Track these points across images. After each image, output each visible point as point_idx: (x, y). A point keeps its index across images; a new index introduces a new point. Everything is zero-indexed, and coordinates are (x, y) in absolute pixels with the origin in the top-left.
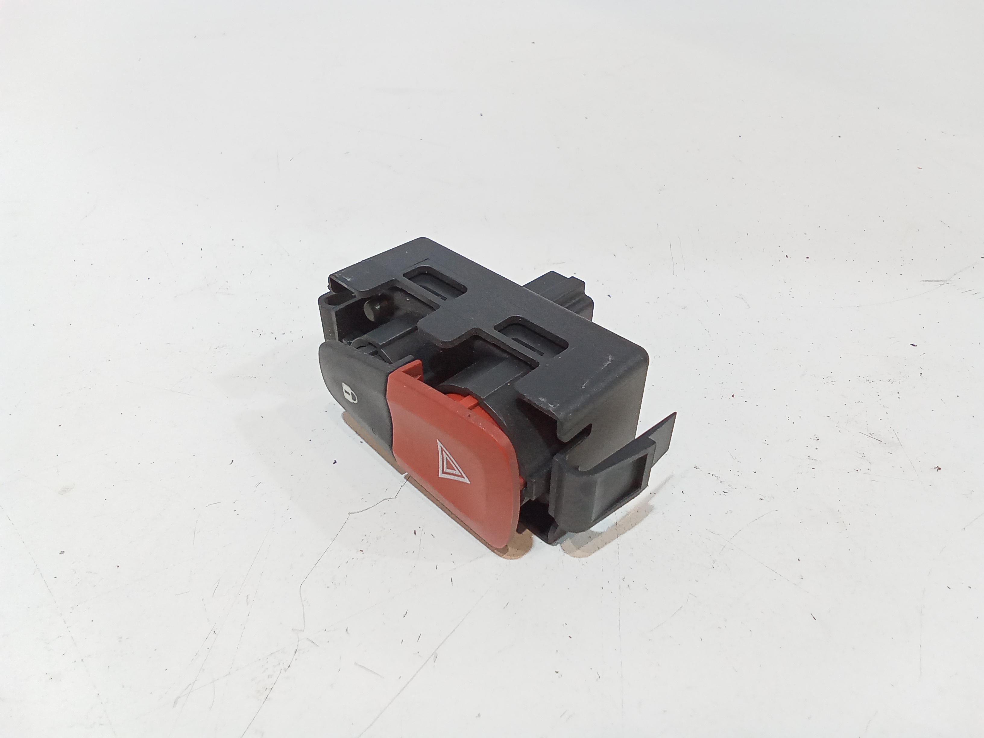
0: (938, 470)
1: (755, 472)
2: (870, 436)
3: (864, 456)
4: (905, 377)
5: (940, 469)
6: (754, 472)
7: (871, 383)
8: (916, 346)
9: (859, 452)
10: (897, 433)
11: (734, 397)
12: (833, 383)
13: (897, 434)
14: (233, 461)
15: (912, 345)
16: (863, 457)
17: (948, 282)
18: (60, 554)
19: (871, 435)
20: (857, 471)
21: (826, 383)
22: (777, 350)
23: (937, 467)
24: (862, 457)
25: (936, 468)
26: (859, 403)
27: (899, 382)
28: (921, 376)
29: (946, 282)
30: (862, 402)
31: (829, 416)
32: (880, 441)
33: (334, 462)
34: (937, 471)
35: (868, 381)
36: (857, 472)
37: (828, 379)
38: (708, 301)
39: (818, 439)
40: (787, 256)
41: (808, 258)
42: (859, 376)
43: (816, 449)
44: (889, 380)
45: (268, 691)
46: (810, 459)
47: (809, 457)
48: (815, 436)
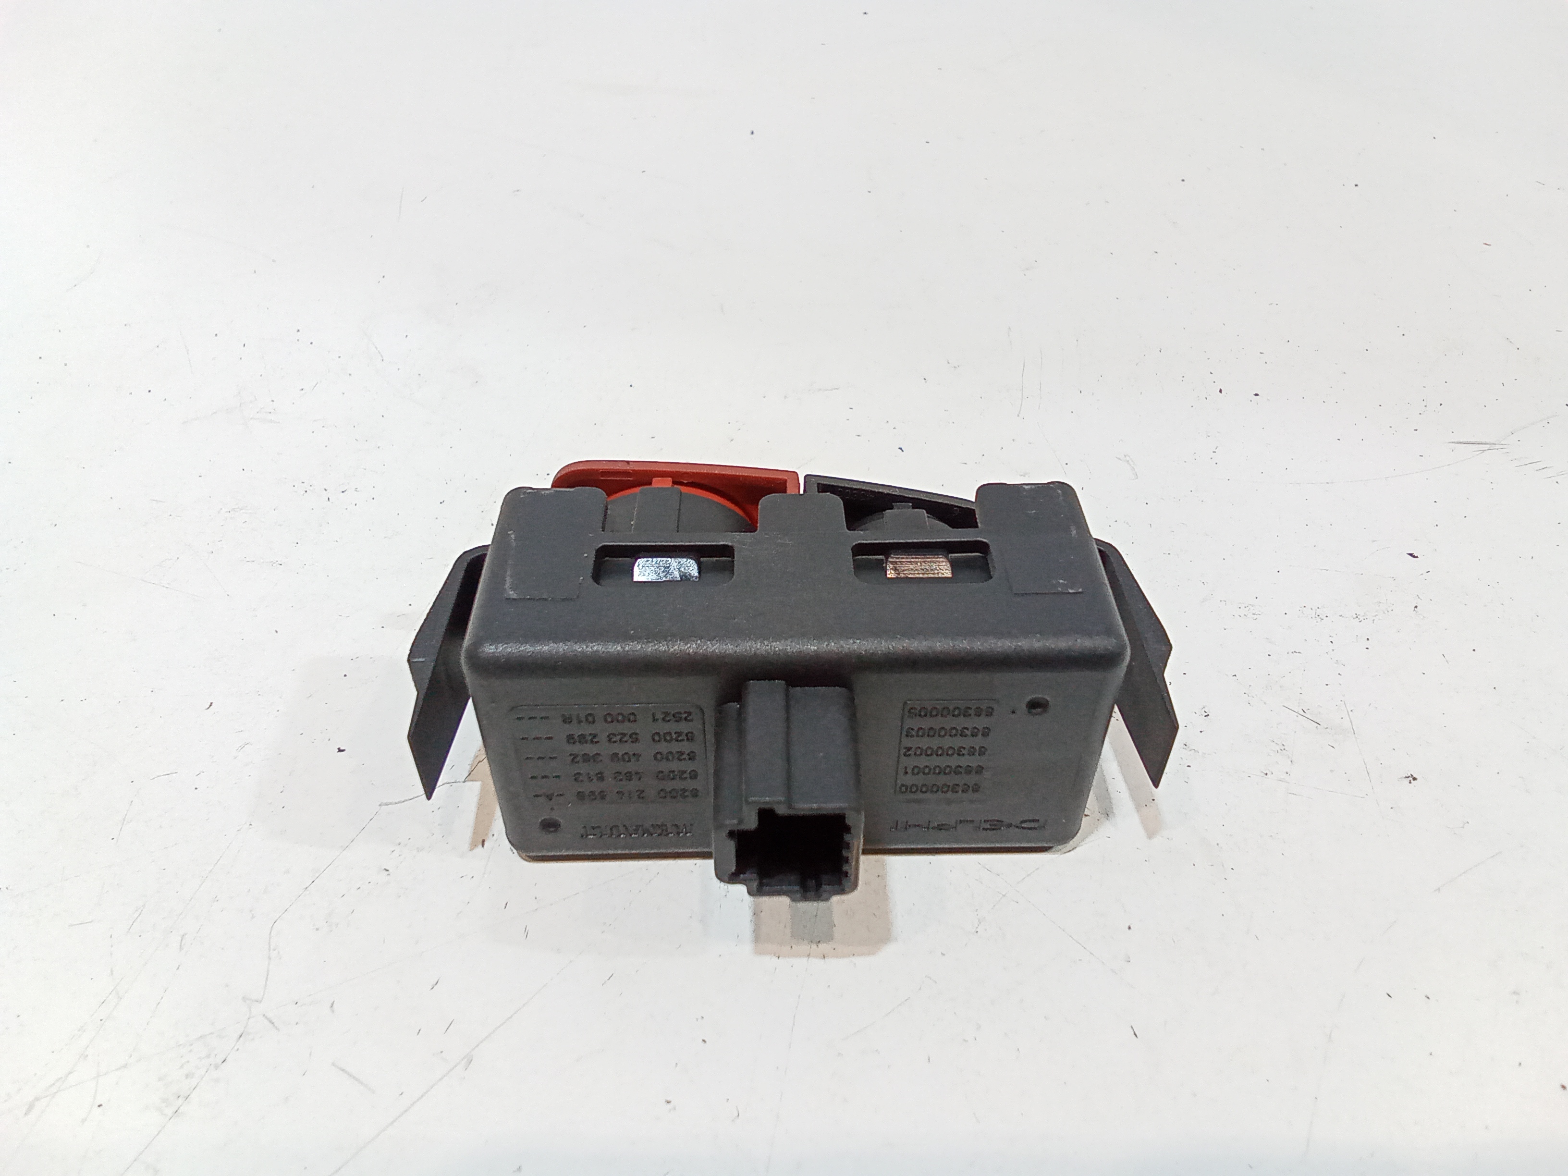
0: (1412, 781)
2: (1302, 712)
3: (1284, 749)
4: (1386, 612)
5: (1415, 779)
7: (1322, 619)
8: (1417, 557)
9: (1275, 742)
10: (1351, 711)
12: (1255, 617)
13: (1350, 712)
15: (1411, 555)
17: (1497, 447)
19: (1304, 712)
20: (1266, 774)
21: (1242, 616)
22: (1169, 554)
23: (1410, 775)
24: (1280, 751)
25: (1408, 777)
26: (1295, 653)
27: (1374, 620)
28: (1414, 610)
29: (1494, 445)
30: (1299, 653)
31: (1235, 675)
32: (1318, 724)
34: (1410, 783)
35: (1319, 616)
36: (1266, 776)
37: (1248, 608)
38: (1067, 464)
39: (1208, 715)
40: (1221, 391)
41: (1257, 395)
42: (1305, 607)
43: (1201, 732)
44: (1355, 616)
45: (180, 1101)
46: (1186, 749)
47: (1186, 745)
48: (1204, 710)
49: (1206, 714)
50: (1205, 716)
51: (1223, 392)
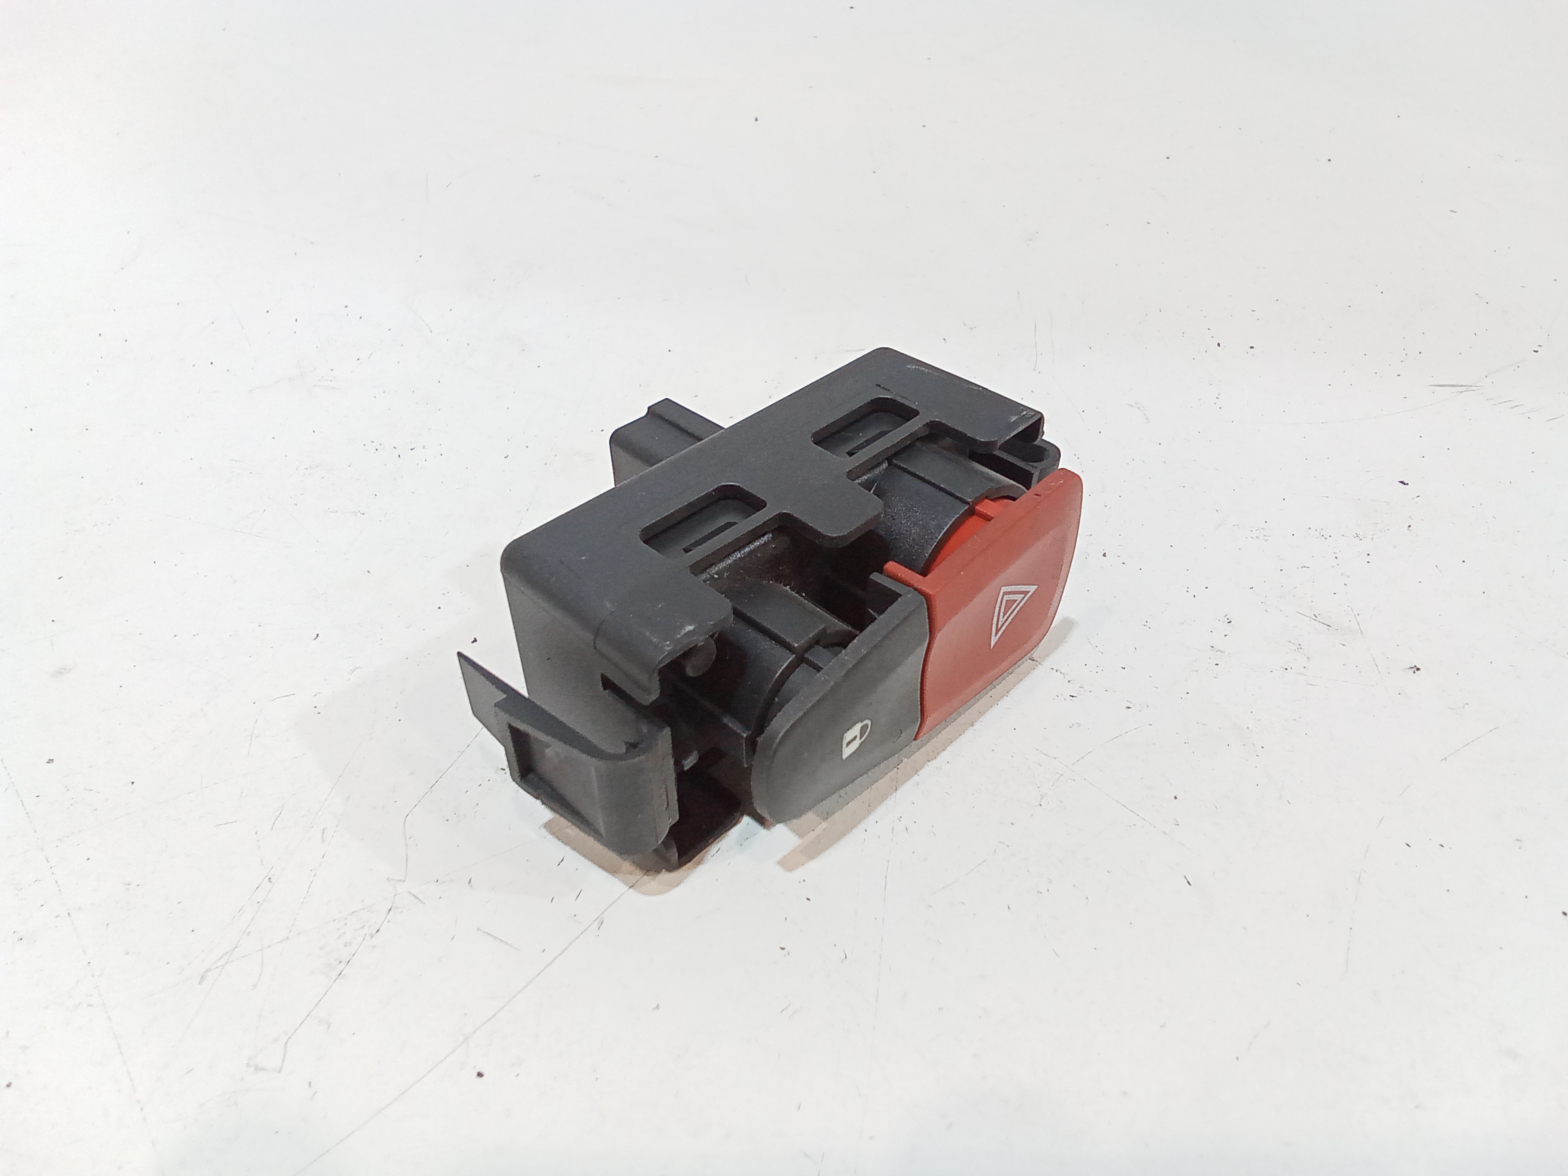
0: (1416, 671)
1: (1124, 668)
2: (1314, 617)
3: (1301, 648)
4: (1383, 531)
5: (1418, 669)
6: (1122, 668)
7: (1326, 539)
8: (1407, 484)
9: (1293, 642)
10: (1358, 615)
11: (1105, 556)
12: (1266, 538)
13: (1356, 616)
14: (318, 635)
15: (1402, 482)
16: (1298, 649)
17: (1473, 388)
18: (47, 762)
19: (1316, 617)
20: (1286, 669)
21: (1255, 538)
22: (1184, 485)
23: (1413, 666)
24: (1296, 649)
25: (1413, 668)
26: (1304, 568)
27: (1372, 538)
28: (1408, 529)
29: (1470, 387)
30: (1308, 567)
31: (1252, 588)
32: (1330, 626)
33: (473, 639)
34: (1414, 672)
35: (1323, 536)
36: (1286, 671)
37: (1258, 531)
38: (1083, 411)
39: (1230, 622)
40: (1219, 345)
41: (1252, 347)
42: (1310, 528)
43: (1225, 636)
44: (1356, 535)
45: (342, 965)
46: (1213, 650)
47: (1213, 647)
48: (1227, 617)
49: (1229, 621)
50: (1228, 622)
51: (1221, 345)
